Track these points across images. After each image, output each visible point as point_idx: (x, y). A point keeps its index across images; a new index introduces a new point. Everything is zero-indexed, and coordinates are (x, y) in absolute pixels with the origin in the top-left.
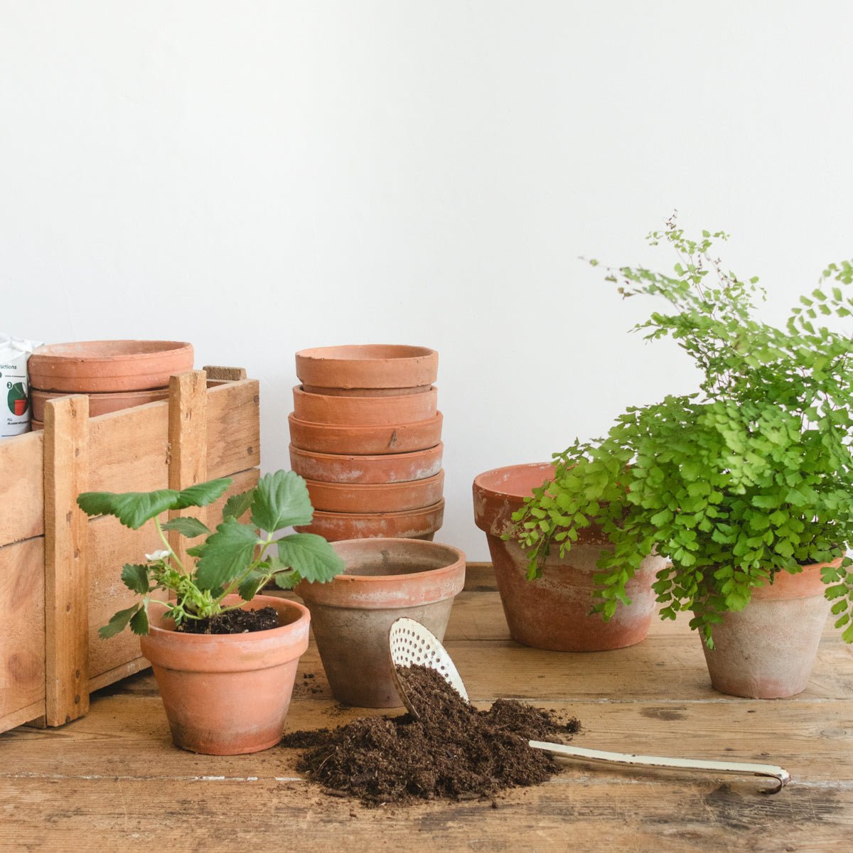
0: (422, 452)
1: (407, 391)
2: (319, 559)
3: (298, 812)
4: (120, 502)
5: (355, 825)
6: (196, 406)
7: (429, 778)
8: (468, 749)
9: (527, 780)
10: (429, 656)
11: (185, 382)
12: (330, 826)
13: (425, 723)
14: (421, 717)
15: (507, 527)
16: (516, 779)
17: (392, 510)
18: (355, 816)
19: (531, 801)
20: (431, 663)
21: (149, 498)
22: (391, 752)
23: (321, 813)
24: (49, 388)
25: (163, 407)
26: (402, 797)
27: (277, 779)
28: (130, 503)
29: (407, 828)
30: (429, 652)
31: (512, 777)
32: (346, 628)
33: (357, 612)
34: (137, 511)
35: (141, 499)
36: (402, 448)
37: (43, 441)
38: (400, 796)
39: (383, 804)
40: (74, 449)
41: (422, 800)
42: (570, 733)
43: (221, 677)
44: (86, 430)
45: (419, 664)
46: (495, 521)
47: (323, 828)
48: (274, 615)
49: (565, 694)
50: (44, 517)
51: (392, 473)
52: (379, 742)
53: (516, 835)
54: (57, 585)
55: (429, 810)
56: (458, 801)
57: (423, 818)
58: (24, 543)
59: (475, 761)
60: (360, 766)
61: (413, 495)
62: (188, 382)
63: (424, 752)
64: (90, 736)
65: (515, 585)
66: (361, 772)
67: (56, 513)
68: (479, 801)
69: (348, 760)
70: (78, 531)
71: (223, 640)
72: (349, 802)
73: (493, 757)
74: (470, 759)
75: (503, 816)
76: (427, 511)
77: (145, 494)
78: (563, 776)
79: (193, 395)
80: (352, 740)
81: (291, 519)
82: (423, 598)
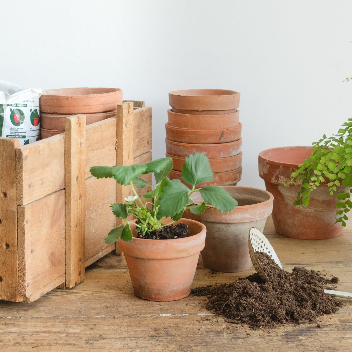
0: (235, 142)
1: (228, 112)
2: (224, 199)
3: (218, 333)
4: (117, 171)
5: (251, 340)
6: (129, 120)
7: (282, 312)
8: (295, 295)
9: (329, 311)
10: (263, 246)
11: (125, 108)
12: (239, 341)
13: (272, 282)
14: (270, 279)
15: (281, 179)
16: (323, 311)
17: (222, 171)
18: (249, 335)
19: (335, 323)
20: (264, 250)
21: (131, 169)
22: (259, 299)
23: (231, 333)
24: (53, 112)
25: (114, 120)
26: (269, 323)
27: (199, 314)
28: (122, 171)
29: (280, 341)
30: (263, 244)
31: (321, 310)
32: (217, 233)
33: (224, 224)
34: (126, 176)
35: (128, 169)
36: (226, 140)
37: (65, 139)
38: (268, 322)
39: (261, 327)
40: (80, 143)
41: (280, 324)
42: (334, 283)
43: (166, 262)
44: (84, 133)
45: (259, 251)
46: (274, 176)
47: (236, 342)
48: (187, 228)
49: (320, 262)
50: (65, 179)
51: (222, 153)
52: (252, 294)
53: (338, 342)
54: (72, 214)
55: (286, 330)
56: (299, 324)
57: (285, 335)
58: (56, 193)
59: (301, 302)
60: (244, 307)
61: (231, 164)
62: (126, 108)
63: (275, 298)
64: (90, 293)
65: (283, 208)
66: (245, 310)
67: (72, 177)
68: (309, 324)
69: (237, 304)
70: (81, 186)
71: (168, 242)
72: (243, 326)
73: (310, 300)
74: (297, 300)
75: (325, 332)
76: (237, 171)
77: (129, 167)
78: (344, 308)
79: (128, 115)
80: (237, 293)
81: (203, 178)
82: (258, 217)
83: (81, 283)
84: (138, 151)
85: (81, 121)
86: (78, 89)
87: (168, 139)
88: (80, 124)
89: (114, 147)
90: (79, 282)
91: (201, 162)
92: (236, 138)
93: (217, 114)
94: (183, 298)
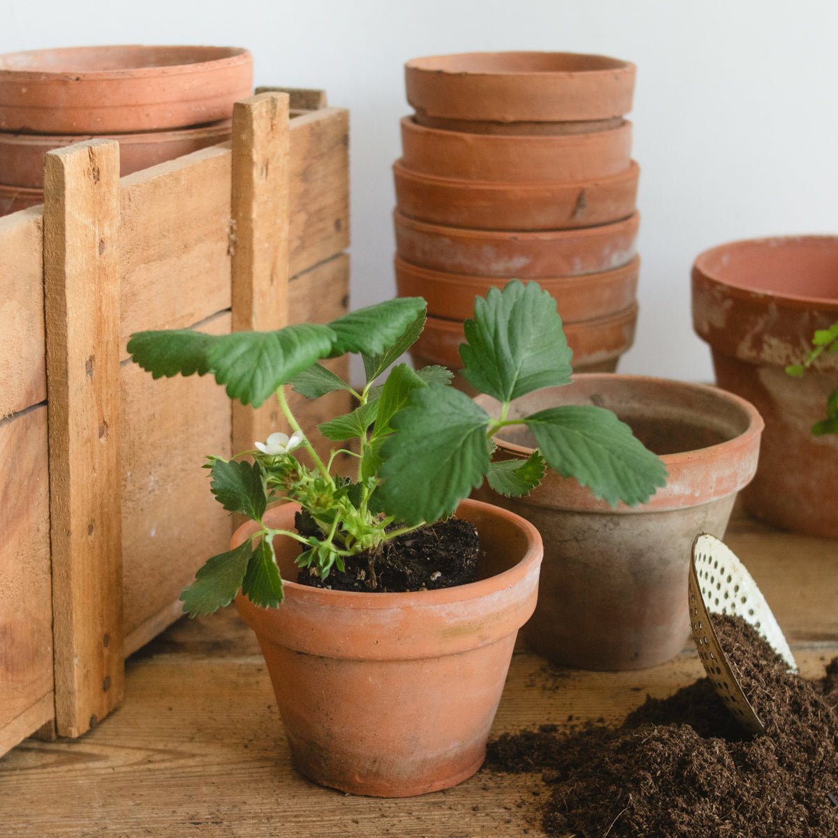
1: (598, 125)
2: (619, 458)
4: (225, 355)
6: (274, 154)
10: (731, 593)
11: (260, 113)
13: (775, 736)
14: (767, 726)
15: (770, 346)
20: (733, 605)
21: (277, 342)
22: (733, 802)
24: (17, 126)
25: (224, 157)
28: (243, 355)
30: (730, 587)
32: (575, 544)
33: (597, 517)
34: (259, 373)
35: (265, 346)
36: (593, 220)
37: (43, 228)
40: (97, 240)
44: (114, 203)
45: (719, 611)
46: (748, 337)
48: (473, 536)
50: (46, 369)
51: (577, 261)
52: (709, 784)
54: (73, 491)
58: (15, 422)
61: (607, 294)
62: (264, 114)
67: (70, 362)
70: (104, 391)
71: (412, 604)
76: (622, 318)
77: (268, 335)
79: (271, 135)
80: (656, 780)
81: (539, 374)
82: (712, 491)
83: (110, 715)
84: (304, 255)
85: (102, 164)
86: (107, 49)
87: (400, 212)
88: (96, 174)
89: (224, 245)
90: (105, 713)
91: (529, 315)
92: (622, 212)
93: (564, 134)
94: (459, 781)
